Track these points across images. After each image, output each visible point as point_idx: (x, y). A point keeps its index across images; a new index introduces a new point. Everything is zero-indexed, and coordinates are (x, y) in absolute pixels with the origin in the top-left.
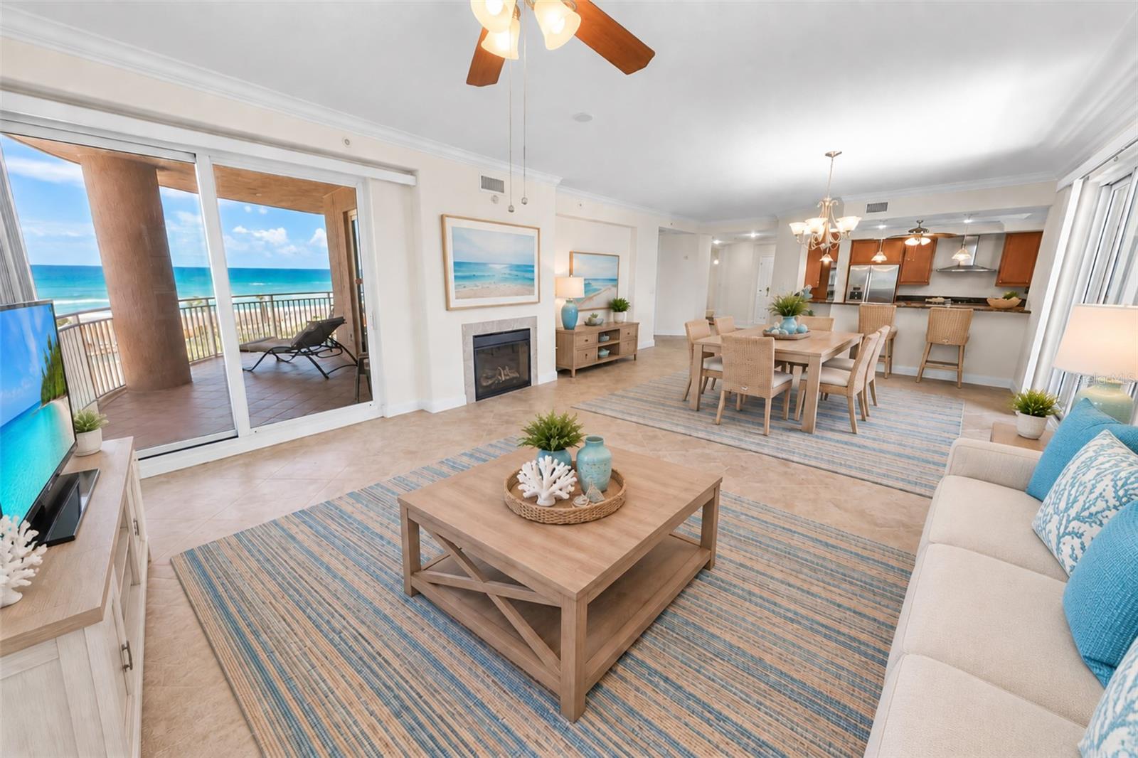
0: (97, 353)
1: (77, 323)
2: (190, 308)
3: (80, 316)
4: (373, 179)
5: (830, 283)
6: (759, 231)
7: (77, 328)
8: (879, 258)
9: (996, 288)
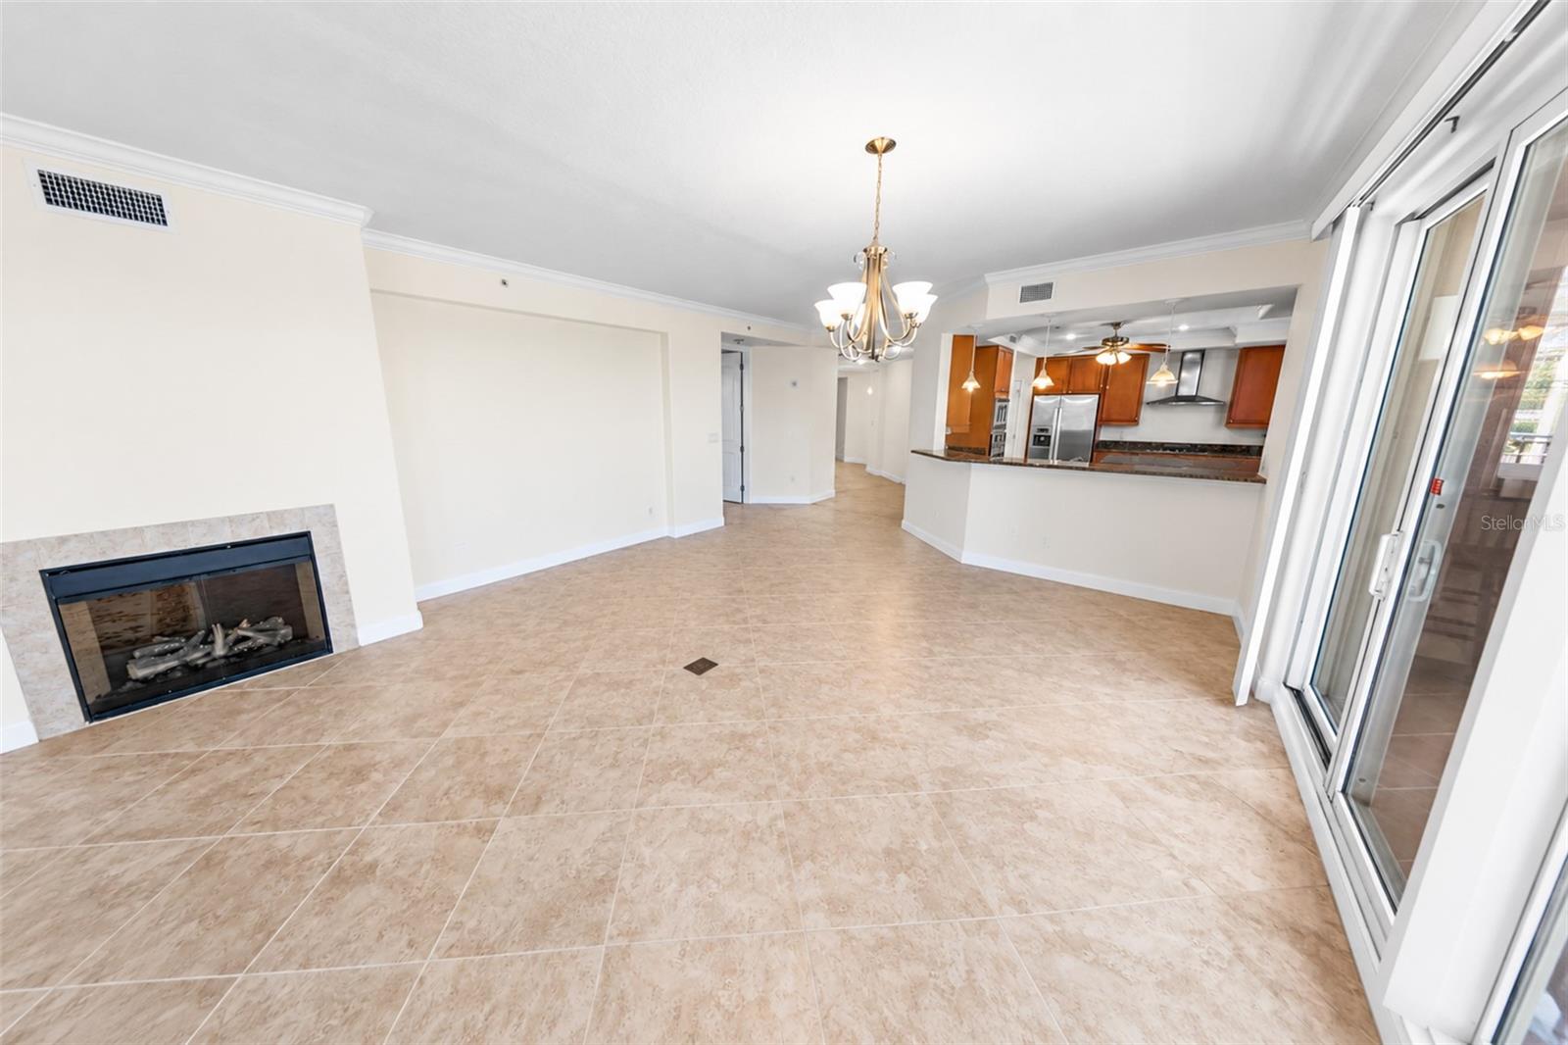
9: (1226, 429)
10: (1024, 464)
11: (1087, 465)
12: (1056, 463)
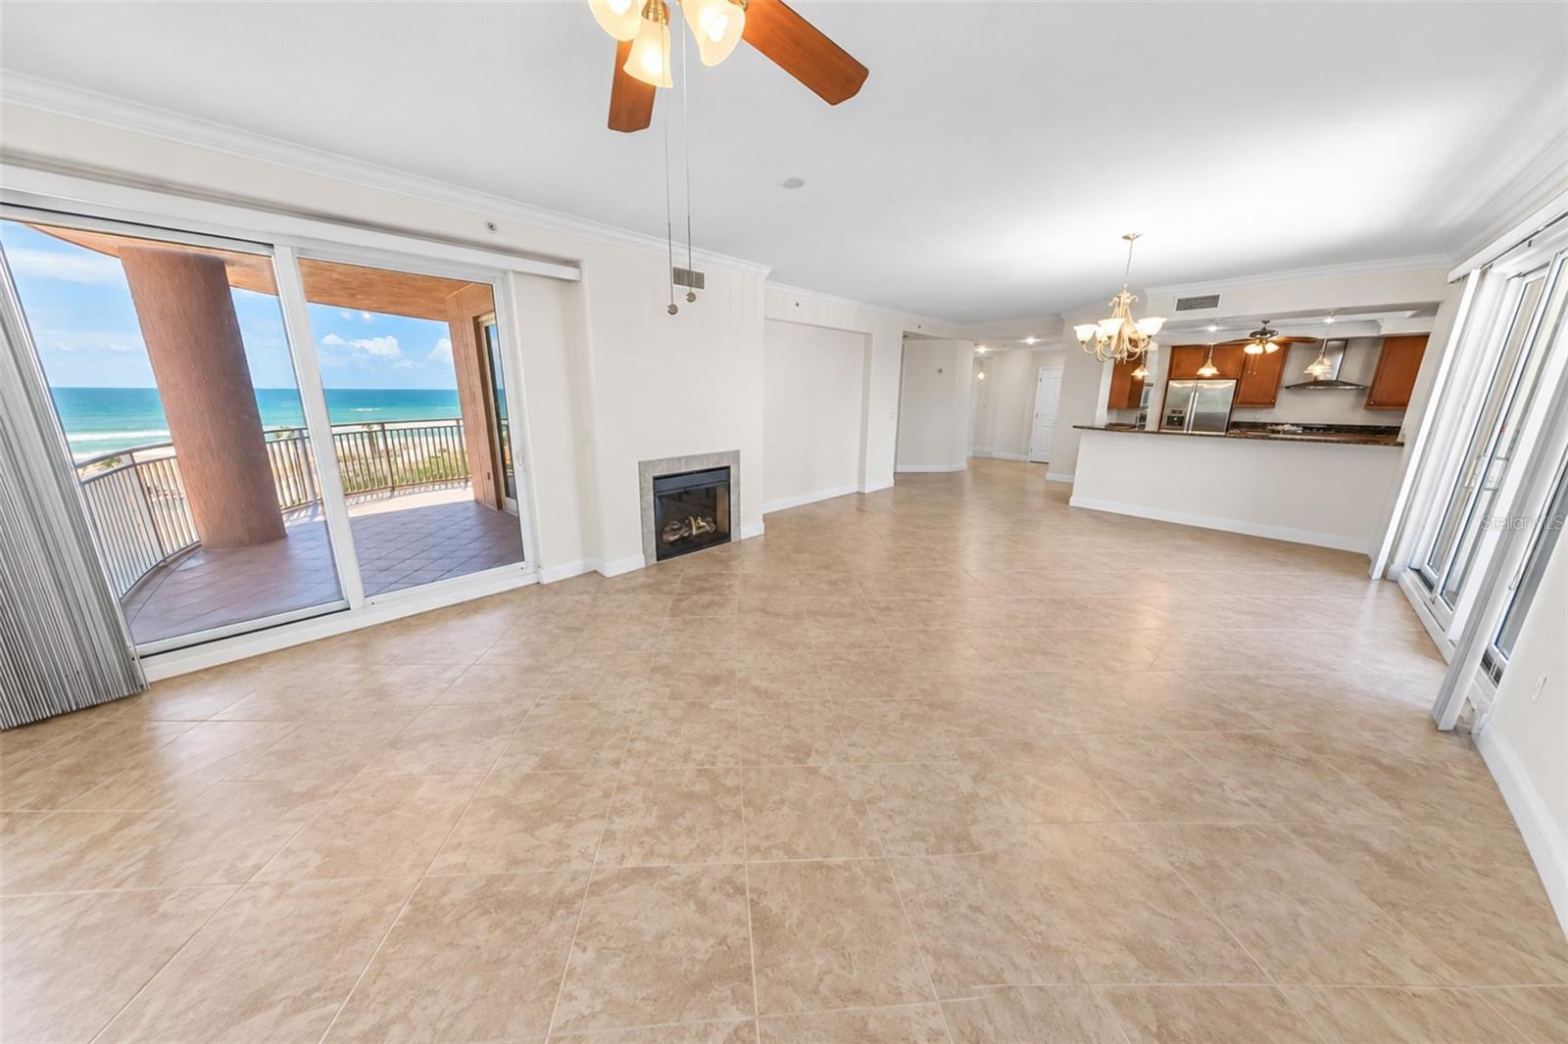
0: (161, 498)
1: (131, 463)
2: (278, 442)
3: (134, 454)
4: (515, 272)
5: (1141, 404)
6: (1038, 337)
7: (132, 470)
8: (1208, 370)
9: (1365, 411)
10: (1158, 433)
11: (1223, 434)
12: (1190, 432)
